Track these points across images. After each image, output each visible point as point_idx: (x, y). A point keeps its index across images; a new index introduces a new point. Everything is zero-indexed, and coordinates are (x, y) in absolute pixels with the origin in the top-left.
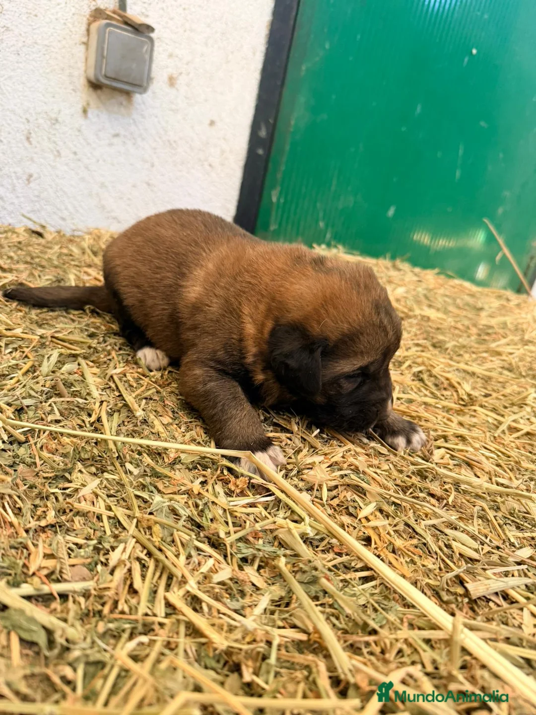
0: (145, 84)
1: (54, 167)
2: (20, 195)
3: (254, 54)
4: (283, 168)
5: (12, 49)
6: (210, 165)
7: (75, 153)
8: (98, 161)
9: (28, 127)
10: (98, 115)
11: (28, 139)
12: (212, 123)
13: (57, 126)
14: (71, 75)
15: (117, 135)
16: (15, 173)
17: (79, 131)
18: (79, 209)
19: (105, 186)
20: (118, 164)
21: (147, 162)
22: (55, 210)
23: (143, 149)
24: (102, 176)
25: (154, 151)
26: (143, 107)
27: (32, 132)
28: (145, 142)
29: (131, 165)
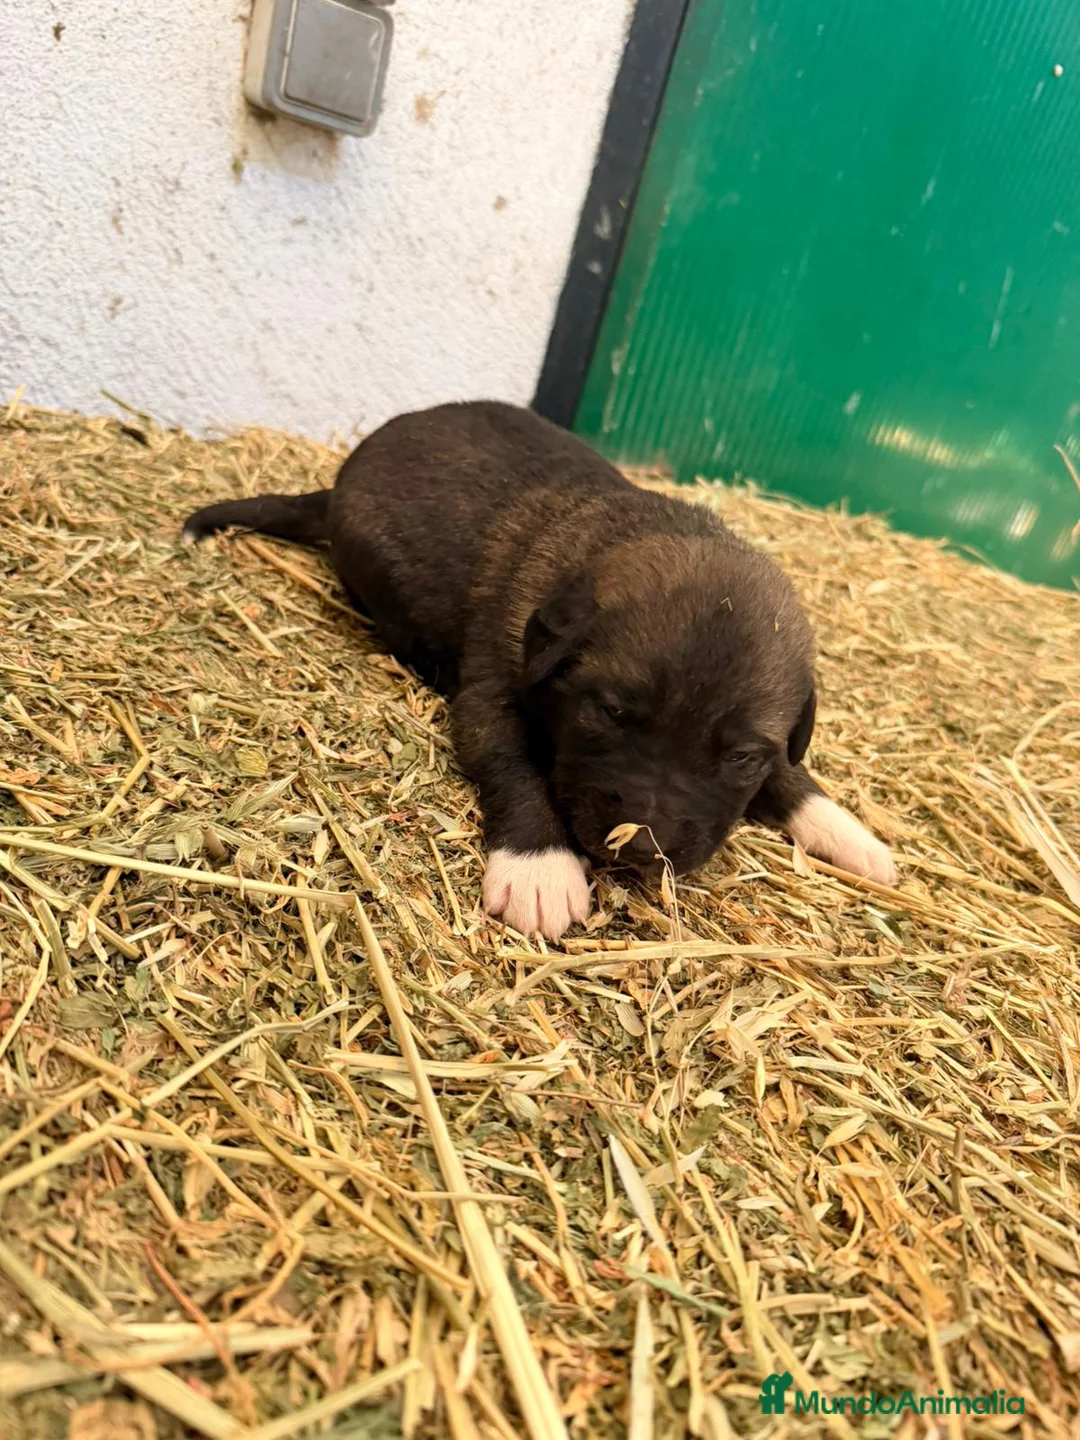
0: (369, 117)
1: (166, 284)
2: (94, 340)
3: (599, 56)
4: (639, 303)
5: (90, 25)
6: (490, 293)
7: (212, 257)
8: (259, 275)
9: (116, 198)
10: (263, 177)
11: (115, 221)
12: (500, 203)
13: (178, 197)
14: (211, 87)
15: (300, 222)
16: (86, 293)
17: (223, 209)
18: (215, 374)
19: (272, 329)
20: (301, 282)
21: (360, 280)
22: (165, 375)
23: (354, 252)
24: (266, 306)
25: (375, 257)
26: (360, 163)
27: (124, 207)
28: (357, 239)
29: (328, 285)
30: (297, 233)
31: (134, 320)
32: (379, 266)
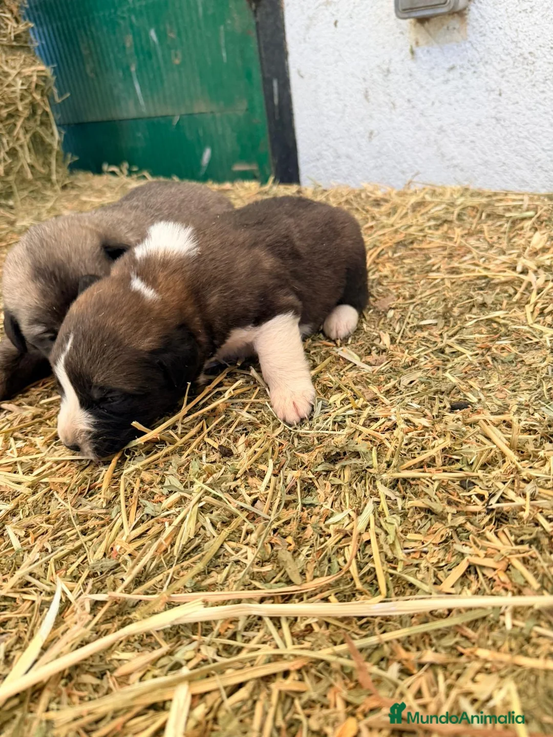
1: (389, 120)
2: (365, 153)
7: (409, 101)
8: (433, 103)
9: (365, 86)
10: (428, 51)
11: (366, 97)
13: (390, 77)
15: (452, 68)
16: (359, 132)
17: (411, 75)
18: (418, 160)
19: (444, 131)
20: (457, 101)
21: (493, 91)
22: (395, 164)
23: (486, 75)
24: (439, 119)
25: (501, 74)
26: (482, 22)
27: (369, 90)
28: (487, 66)
29: (473, 99)
30: (451, 75)
31: (379, 140)
32: (504, 79)
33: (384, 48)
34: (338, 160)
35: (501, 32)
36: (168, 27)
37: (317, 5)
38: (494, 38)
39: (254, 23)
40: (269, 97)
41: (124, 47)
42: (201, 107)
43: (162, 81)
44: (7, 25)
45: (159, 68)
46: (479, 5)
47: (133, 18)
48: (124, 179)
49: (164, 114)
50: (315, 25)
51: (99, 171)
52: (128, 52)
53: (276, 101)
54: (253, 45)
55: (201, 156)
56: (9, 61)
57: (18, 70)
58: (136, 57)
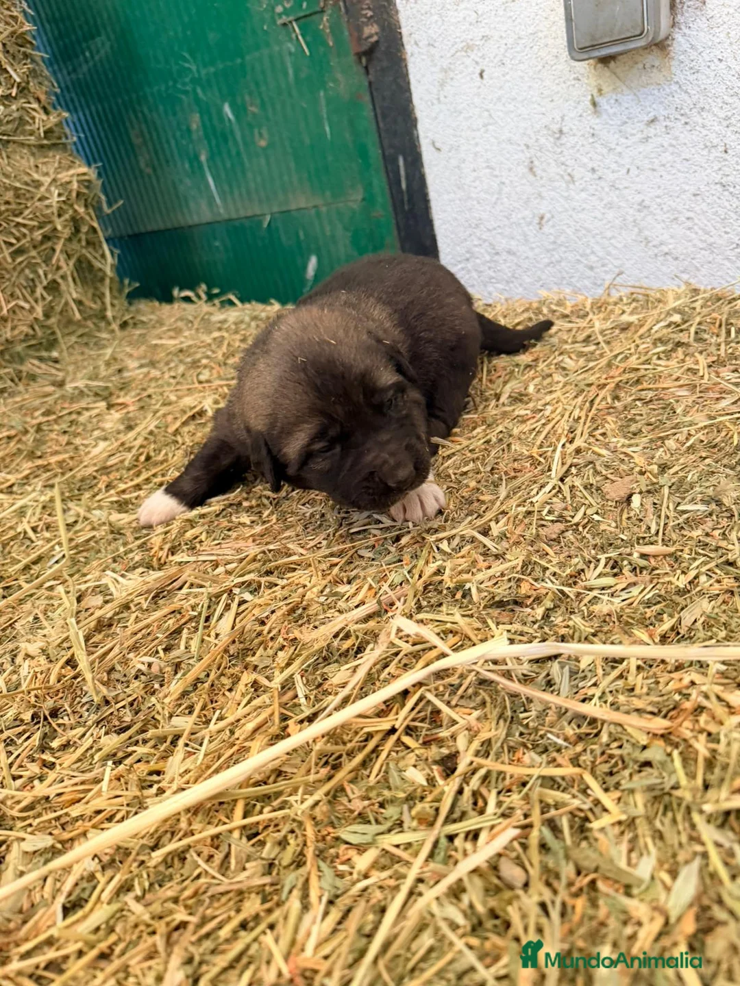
1: (567, 198)
2: (534, 245)
7: (593, 170)
8: (628, 171)
9: (528, 155)
10: (617, 101)
11: (531, 169)
13: (564, 139)
15: (653, 121)
16: (524, 218)
17: (593, 135)
18: (610, 249)
19: (646, 207)
20: (664, 165)
21: (715, 147)
22: (578, 257)
23: (704, 126)
24: (639, 192)
25: (725, 123)
26: (693, 55)
27: (534, 159)
28: (704, 114)
29: (687, 160)
30: (651, 131)
31: (553, 226)
32: (731, 128)
33: (552, 101)
34: (496, 258)
35: (722, 65)
36: (247, 98)
37: (453, 51)
38: (713, 74)
39: (367, 84)
40: (394, 181)
41: (189, 130)
42: (300, 201)
43: (244, 172)
44: (33, 118)
45: (238, 154)
46: (687, 31)
47: (199, 90)
48: (204, 307)
49: (250, 213)
50: (452, 79)
51: (168, 299)
52: (194, 136)
53: (404, 186)
54: (367, 112)
55: (305, 267)
56: (40, 166)
57: (53, 176)
58: (206, 142)
